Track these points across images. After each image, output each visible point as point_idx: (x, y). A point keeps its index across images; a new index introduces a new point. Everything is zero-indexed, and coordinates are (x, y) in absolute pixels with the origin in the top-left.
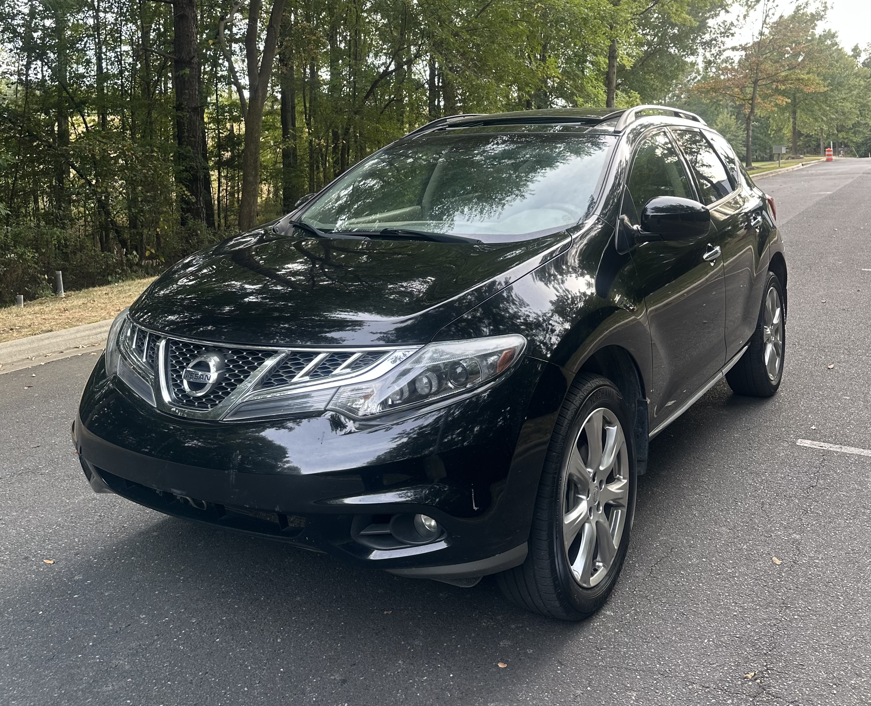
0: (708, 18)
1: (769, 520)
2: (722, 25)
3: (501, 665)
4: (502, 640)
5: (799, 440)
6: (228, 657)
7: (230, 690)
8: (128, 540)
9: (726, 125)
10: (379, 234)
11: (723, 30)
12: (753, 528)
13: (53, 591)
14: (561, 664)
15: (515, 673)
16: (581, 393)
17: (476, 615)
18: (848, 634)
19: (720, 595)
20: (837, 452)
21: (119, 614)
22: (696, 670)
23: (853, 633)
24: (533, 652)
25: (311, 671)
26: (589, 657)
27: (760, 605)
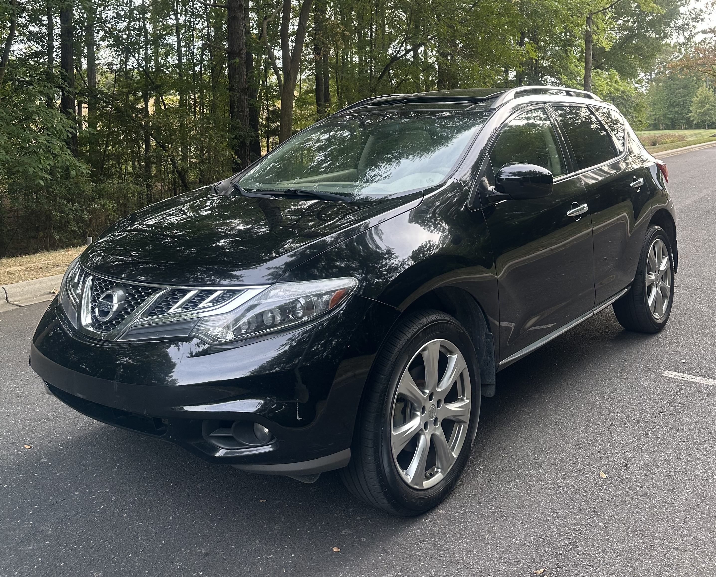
0: (680, 6)
1: (611, 439)
2: (693, 11)
3: (335, 550)
4: (345, 529)
5: (666, 372)
6: (127, 529)
7: (119, 555)
8: (92, 433)
9: (705, 97)
10: (284, 193)
11: (694, 16)
12: (594, 446)
13: (21, 470)
14: (385, 551)
15: (344, 556)
16: (415, 326)
17: (332, 507)
18: (641, 541)
19: (542, 501)
20: (695, 383)
21: (61, 490)
22: (496, 564)
23: (646, 541)
24: (367, 540)
25: (185, 544)
26: (410, 547)
27: (574, 513)
